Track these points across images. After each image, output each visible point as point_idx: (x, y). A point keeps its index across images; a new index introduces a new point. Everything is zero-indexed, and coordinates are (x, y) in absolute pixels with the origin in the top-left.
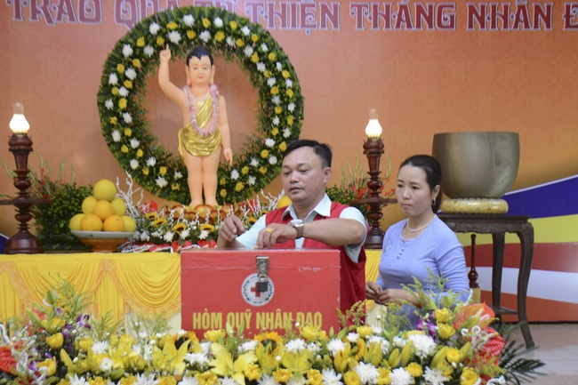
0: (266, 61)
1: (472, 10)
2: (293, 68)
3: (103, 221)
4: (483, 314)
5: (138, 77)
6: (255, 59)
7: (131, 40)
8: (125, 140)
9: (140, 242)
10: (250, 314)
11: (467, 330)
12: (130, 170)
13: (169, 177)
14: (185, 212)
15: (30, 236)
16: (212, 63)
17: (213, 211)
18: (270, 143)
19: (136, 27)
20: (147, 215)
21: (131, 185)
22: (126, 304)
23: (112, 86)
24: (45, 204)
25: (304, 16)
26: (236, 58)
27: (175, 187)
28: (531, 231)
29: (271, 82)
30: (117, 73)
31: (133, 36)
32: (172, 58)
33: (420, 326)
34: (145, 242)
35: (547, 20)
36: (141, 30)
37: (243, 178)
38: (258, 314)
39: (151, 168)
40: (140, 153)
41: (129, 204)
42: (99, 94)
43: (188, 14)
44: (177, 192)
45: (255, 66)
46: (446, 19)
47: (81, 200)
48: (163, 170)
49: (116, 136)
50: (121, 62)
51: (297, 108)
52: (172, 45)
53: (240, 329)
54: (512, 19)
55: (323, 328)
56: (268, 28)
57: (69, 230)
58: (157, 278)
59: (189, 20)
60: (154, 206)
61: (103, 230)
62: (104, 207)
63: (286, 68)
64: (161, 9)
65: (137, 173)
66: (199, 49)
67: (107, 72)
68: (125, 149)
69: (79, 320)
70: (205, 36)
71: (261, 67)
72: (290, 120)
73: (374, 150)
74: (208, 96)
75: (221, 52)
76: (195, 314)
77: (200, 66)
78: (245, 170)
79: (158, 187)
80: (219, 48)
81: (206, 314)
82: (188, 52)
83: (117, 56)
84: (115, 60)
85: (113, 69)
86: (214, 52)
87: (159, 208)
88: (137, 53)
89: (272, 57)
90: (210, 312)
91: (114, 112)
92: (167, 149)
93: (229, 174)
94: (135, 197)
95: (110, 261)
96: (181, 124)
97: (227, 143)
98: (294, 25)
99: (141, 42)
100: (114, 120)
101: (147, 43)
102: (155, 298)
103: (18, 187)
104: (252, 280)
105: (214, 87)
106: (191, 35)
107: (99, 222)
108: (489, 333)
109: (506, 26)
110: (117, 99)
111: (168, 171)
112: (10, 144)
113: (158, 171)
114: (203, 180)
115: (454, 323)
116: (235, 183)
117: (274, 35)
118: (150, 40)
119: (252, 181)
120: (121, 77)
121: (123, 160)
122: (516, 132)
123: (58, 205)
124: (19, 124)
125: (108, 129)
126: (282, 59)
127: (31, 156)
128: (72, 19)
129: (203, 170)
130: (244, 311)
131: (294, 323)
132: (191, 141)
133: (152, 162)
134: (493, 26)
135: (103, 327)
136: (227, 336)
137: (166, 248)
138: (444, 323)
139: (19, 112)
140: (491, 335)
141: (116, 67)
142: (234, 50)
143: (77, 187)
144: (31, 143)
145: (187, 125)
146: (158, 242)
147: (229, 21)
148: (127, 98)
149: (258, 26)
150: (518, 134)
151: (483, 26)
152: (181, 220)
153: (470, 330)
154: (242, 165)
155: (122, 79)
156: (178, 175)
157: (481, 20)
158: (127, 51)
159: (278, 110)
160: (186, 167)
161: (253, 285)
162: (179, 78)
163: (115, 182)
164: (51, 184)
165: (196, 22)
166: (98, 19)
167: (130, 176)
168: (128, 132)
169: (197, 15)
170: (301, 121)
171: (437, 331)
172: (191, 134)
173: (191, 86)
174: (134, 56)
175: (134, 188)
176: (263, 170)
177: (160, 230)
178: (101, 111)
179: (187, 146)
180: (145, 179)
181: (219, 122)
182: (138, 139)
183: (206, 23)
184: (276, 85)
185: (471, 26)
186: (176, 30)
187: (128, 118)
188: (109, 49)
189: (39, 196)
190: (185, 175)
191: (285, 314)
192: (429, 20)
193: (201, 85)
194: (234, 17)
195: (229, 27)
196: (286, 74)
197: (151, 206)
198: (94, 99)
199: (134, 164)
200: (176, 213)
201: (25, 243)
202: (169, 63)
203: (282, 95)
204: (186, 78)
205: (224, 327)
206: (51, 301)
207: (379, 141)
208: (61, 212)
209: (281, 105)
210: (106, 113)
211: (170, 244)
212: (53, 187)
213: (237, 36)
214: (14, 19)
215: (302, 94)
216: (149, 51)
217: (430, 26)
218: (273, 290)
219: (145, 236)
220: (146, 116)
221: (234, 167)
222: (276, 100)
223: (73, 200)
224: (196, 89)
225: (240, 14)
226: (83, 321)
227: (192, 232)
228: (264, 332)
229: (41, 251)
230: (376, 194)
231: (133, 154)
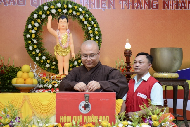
0: (87, 21)
1: (164, 2)
2: (98, 23)
3: (25, 80)
4: (170, 117)
5: (39, 26)
6: (84, 20)
7: (37, 12)
8: (34, 50)
9: (39, 89)
10: (82, 117)
11: (164, 123)
12: (36, 61)
13: (51, 63)
14: (57, 77)
16: (68, 21)
19: (39, 7)
20: (42, 78)
21: (36, 66)
22: (33, 112)
23: (29, 29)
25: (102, 4)
26: (77, 19)
27: (53, 67)
29: (90, 28)
30: (31, 24)
31: (38, 10)
32: (52, 19)
33: (146, 122)
34: (41, 88)
36: (41, 8)
37: (79, 64)
38: (85, 117)
39: (44, 60)
40: (40, 55)
41: (35, 74)
42: (24, 32)
43: (59, 3)
44: (54, 69)
45: (83, 22)
46: (155, 6)
47: (16, 72)
48: (48, 61)
49: (31, 48)
50: (33, 20)
51: (99, 38)
52: (52, 14)
53: (78, 122)
54: (179, 6)
55: (109, 122)
56: (88, 8)
57: (11, 84)
58: (45, 103)
59: (59, 5)
60: (44, 75)
61: (25, 84)
62: (25, 75)
63: (95, 23)
64: (48, 1)
65: (38, 62)
66: (63, 16)
67: (28, 24)
68: (34, 53)
69: (16, 119)
70: (65, 11)
71: (86, 23)
73: (128, 54)
74: (66, 33)
75: (71, 17)
76: (61, 117)
77: (63, 22)
78: (79, 61)
79: (46, 67)
80: (70, 16)
81: (65, 117)
82: (58, 17)
83: (32, 18)
85: (30, 23)
86: (68, 17)
87: (47, 76)
88: (39, 17)
89: (90, 19)
90: (66, 116)
91: (30, 39)
92: (50, 53)
93: (73, 63)
94: (37, 71)
95: (27, 96)
97: (73, 51)
98: (98, 7)
99: (41, 13)
100: (30, 42)
101: (43, 13)
102: (45, 110)
104: (83, 104)
105: (68, 30)
106: (60, 10)
107: (23, 81)
108: (172, 124)
109: (177, 8)
110: (31, 34)
111: (50, 61)
113: (46, 61)
114: (63, 65)
115: (159, 121)
116: (76, 66)
117: (91, 11)
118: (44, 12)
120: (33, 26)
121: (33, 57)
122: (182, 48)
123: (7, 74)
125: (28, 46)
126: (94, 20)
128: (14, 4)
129: (63, 61)
130: (79, 115)
131: (98, 120)
132: (59, 50)
133: (44, 58)
134: (172, 8)
135: (25, 122)
136: (73, 125)
137: (49, 91)
138: (155, 120)
140: (173, 125)
141: (31, 22)
142: (76, 16)
143: (15, 67)
145: (58, 44)
146: (46, 88)
147: (74, 6)
148: (35, 34)
149: (85, 7)
150: (182, 49)
151: (168, 8)
152: (55, 80)
153: (165, 124)
154: (78, 59)
155: (33, 27)
156: (54, 63)
157: (168, 6)
158: (35, 16)
159: (92, 39)
160: (57, 60)
161: (83, 105)
162: (55, 26)
163: (30, 66)
165: (61, 6)
166: (24, 4)
167: (35, 63)
168: (35, 47)
169: (62, 3)
170: (101, 43)
171: (152, 124)
172: (59, 48)
173: (59, 30)
174: (38, 18)
175: (37, 68)
177: (47, 84)
178: (25, 39)
179: (58, 52)
180: (41, 64)
181: (70, 43)
182: (39, 49)
183: (65, 6)
184: (91, 30)
185: (164, 8)
186: (54, 9)
187: (35, 41)
188: (29, 15)
190: (57, 63)
191: (95, 117)
192: (149, 6)
193: (63, 29)
194: (76, 4)
195: (74, 8)
196: (95, 25)
197: (43, 75)
198: (22, 34)
199: (37, 59)
200: (53, 77)
202: (51, 21)
203: (94, 34)
204: (57, 26)
205: (72, 121)
206: (5, 112)
207: (130, 51)
208: (8, 77)
209: (93, 37)
210: (27, 39)
211: (50, 89)
212: (5, 67)
213: (77, 11)
215: (101, 33)
216: (44, 16)
217: (149, 8)
218: (91, 107)
219: (41, 86)
220: (42, 40)
221: (75, 60)
222: (92, 35)
223: (14, 72)
224: (61, 31)
225: (78, 3)
226: (18, 120)
228: (87, 123)
230: (129, 71)
231: (37, 55)
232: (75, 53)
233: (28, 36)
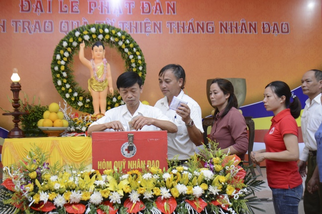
0: (129, 47)
1: (222, 25)
2: (141, 51)
3: (53, 122)
4: (235, 160)
5: (70, 56)
6: (124, 46)
7: (67, 39)
8: (64, 85)
9: (70, 132)
10: (125, 162)
11: (228, 167)
12: (66, 98)
13: (84, 101)
14: (92, 117)
15: (19, 130)
16: (104, 49)
19: (69, 34)
20: (74, 119)
21: (66, 105)
22: (64, 161)
23: (58, 60)
24: (26, 115)
25: (145, 27)
26: (115, 46)
27: (87, 106)
28: (253, 124)
29: (131, 57)
30: (60, 54)
31: (68, 37)
32: (85, 47)
33: (206, 166)
34: (73, 132)
35: (255, 29)
36: (72, 35)
37: (119, 101)
38: (129, 162)
39: (75, 97)
40: (70, 91)
41: (65, 114)
42: (52, 64)
43: (93, 27)
44: (88, 108)
45: (123, 50)
46: (210, 29)
47: (43, 112)
48: (81, 98)
49: (59, 83)
50: (62, 49)
51: (143, 69)
52: (86, 41)
53: (121, 169)
54: (239, 28)
55: (160, 168)
56: (129, 33)
57: (37, 127)
58: (78, 149)
59: (93, 30)
60: (77, 115)
61: (53, 126)
62: (53, 115)
63: (138, 50)
64: (80, 26)
65: (69, 100)
66: (97, 42)
67: (56, 54)
68: (63, 89)
69: (44, 165)
70: (101, 37)
71: (126, 50)
74: (102, 64)
75: (108, 44)
76: (99, 162)
77: (99, 50)
78: (119, 98)
79: (79, 106)
80: (107, 42)
81: (104, 162)
82: (93, 44)
83: (60, 47)
84: (59, 48)
85: (58, 52)
86: (105, 44)
87: (79, 116)
88: (70, 45)
89: (131, 45)
90: (106, 161)
91: (59, 72)
92: (83, 89)
93: (112, 100)
94: (68, 111)
95: (56, 141)
96: (89, 77)
97: (111, 85)
98: (141, 32)
99: (71, 40)
100: (58, 75)
101: (74, 40)
102: (78, 158)
103: (14, 107)
104: (126, 145)
105: (105, 60)
106: (94, 36)
107: (51, 123)
108: (239, 168)
109: (237, 32)
110: (60, 66)
111: (83, 99)
112: (11, 87)
113: (79, 98)
114: (100, 102)
115: (222, 164)
116: (115, 103)
117: (132, 36)
118: (75, 39)
120: (62, 56)
121: (63, 94)
122: (244, 78)
123: (32, 115)
124: (15, 78)
125: (56, 80)
126: (136, 46)
127: (20, 93)
128: (40, 31)
129: (100, 98)
130: (122, 160)
131: (146, 166)
132: (94, 84)
133: (76, 94)
134: (231, 32)
135: (55, 168)
136: (114, 172)
137: (83, 134)
138: (217, 164)
139: (15, 72)
140: (240, 169)
141: (59, 51)
142: (114, 43)
143: (41, 107)
144: (20, 87)
145: (92, 77)
146: (79, 132)
147: (112, 30)
148: (65, 65)
149: (125, 32)
150: (245, 80)
151: (227, 32)
152: (90, 121)
153: (230, 167)
155: (62, 57)
156: (88, 100)
157: (226, 29)
158: (65, 44)
159: (134, 70)
160: (91, 97)
161: (126, 147)
162: (88, 56)
163: (59, 104)
164: (29, 106)
165: (96, 31)
166: (52, 30)
167: (65, 101)
168: (65, 81)
169: (97, 28)
170: (145, 75)
171: (214, 168)
172: (94, 81)
173: (94, 59)
174: (68, 46)
175: (67, 107)
177: (80, 126)
178: (52, 72)
179: (92, 86)
180: (73, 102)
181: (107, 75)
182: (70, 84)
183: (101, 31)
184: (133, 58)
185: (221, 32)
186: (87, 34)
187: (65, 74)
188: (57, 44)
189: (24, 111)
190: (91, 100)
191: (142, 161)
192: (203, 29)
193: (99, 59)
194: (114, 28)
195: (112, 32)
196: (138, 53)
197: (76, 115)
198: (50, 66)
199: (68, 96)
200: (87, 118)
201: (17, 133)
202: (84, 49)
203: (136, 63)
204: (91, 56)
205: (113, 168)
206: (31, 156)
208: (33, 118)
209: (136, 67)
210: (55, 72)
211: (84, 132)
212: (30, 107)
213: (115, 36)
214: (15, 32)
215: (146, 62)
216: (75, 44)
217: (203, 32)
218: (136, 150)
219: (73, 129)
220: (73, 73)
221: (114, 96)
222: (134, 65)
223: (39, 113)
224: (97, 60)
225: (116, 27)
226: (46, 166)
228: (132, 170)
229: (24, 137)
231: (67, 91)
233: (56, 68)
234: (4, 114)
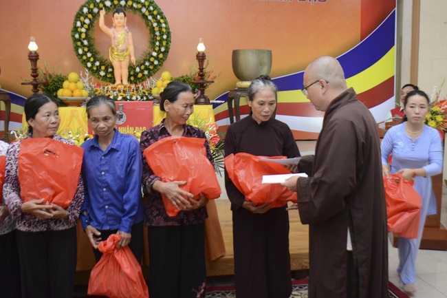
0: (152, 15)
2: (165, 18)
3: (72, 92)
5: (90, 23)
6: (147, 13)
7: (87, 5)
8: (85, 53)
12: (87, 67)
13: (106, 71)
14: (112, 87)
16: (125, 16)
17: (125, 87)
18: (155, 54)
20: (94, 89)
21: (87, 75)
23: (78, 27)
24: (46, 84)
26: (138, 13)
27: (109, 76)
29: (155, 25)
30: (80, 21)
31: (88, 3)
36: (92, 0)
37: (142, 71)
39: (97, 67)
40: (92, 59)
41: (86, 84)
42: (72, 31)
44: (110, 78)
45: (147, 17)
47: (63, 82)
48: (103, 68)
49: (80, 51)
50: (82, 16)
51: (168, 37)
52: (107, 7)
57: (57, 96)
60: (99, 85)
61: (72, 96)
62: (72, 86)
63: (162, 18)
65: (90, 69)
66: (119, 9)
67: (76, 21)
68: (84, 58)
70: (123, 3)
71: (150, 18)
72: (164, 43)
73: (201, 58)
74: (123, 32)
75: (131, 10)
77: (119, 18)
78: (143, 67)
79: (101, 76)
80: (129, 8)
84: (80, 14)
85: (78, 19)
88: (90, 11)
89: (155, 13)
92: (105, 58)
93: (135, 69)
94: (90, 80)
95: (76, 110)
97: (132, 54)
99: (92, 6)
100: (79, 44)
101: (95, 6)
103: (33, 76)
105: (126, 28)
106: (116, 2)
107: (70, 93)
110: (80, 33)
111: (105, 68)
112: (29, 56)
113: (100, 68)
114: (121, 73)
116: (138, 73)
117: (156, 2)
119: (146, 72)
121: (84, 63)
123: (53, 85)
124: (33, 47)
125: (77, 48)
126: (161, 14)
129: (121, 68)
132: (115, 54)
133: (97, 64)
139: (33, 41)
141: (80, 18)
142: (137, 9)
143: (62, 76)
144: (38, 56)
145: (113, 46)
148: (85, 33)
150: (271, 51)
152: (110, 91)
154: (141, 65)
155: (83, 24)
156: (110, 70)
158: (85, 10)
159: (158, 38)
162: (109, 23)
163: (80, 74)
164: (50, 75)
167: (87, 70)
168: (86, 49)
170: (169, 44)
172: (115, 50)
173: (115, 27)
174: (88, 13)
175: (89, 76)
176: (151, 67)
178: (73, 40)
179: (113, 56)
180: (94, 72)
181: (128, 44)
182: (91, 53)
184: (157, 26)
187: (86, 42)
188: (77, 10)
189: (44, 81)
193: (120, 26)
196: (162, 21)
197: (97, 85)
198: (70, 33)
199: (89, 65)
200: (108, 88)
203: (160, 31)
207: (203, 53)
208: (54, 88)
209: (160, 36)
210: (75, 40)
212: (50, 76)
213: (138, 2)
215: (171, 30)
216: (96, 10)
218: (125, 118)
220: (95, 41)
221: (137, 66)
222: (157, 33)
223: (58, 82)
224: (118, 29)
227: (114, 97)
230: (202, 79)
231: (88, 60)
232: (135, 56)
233: (77, 36)
234: (23, 84)
